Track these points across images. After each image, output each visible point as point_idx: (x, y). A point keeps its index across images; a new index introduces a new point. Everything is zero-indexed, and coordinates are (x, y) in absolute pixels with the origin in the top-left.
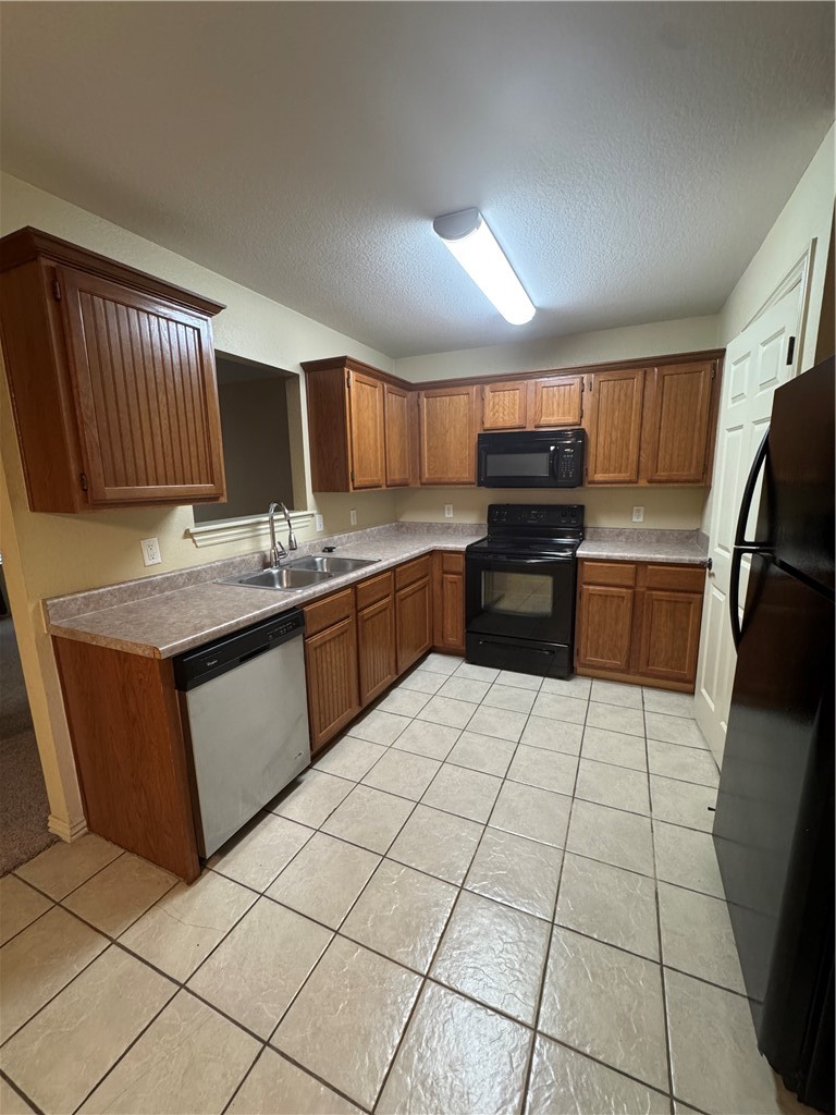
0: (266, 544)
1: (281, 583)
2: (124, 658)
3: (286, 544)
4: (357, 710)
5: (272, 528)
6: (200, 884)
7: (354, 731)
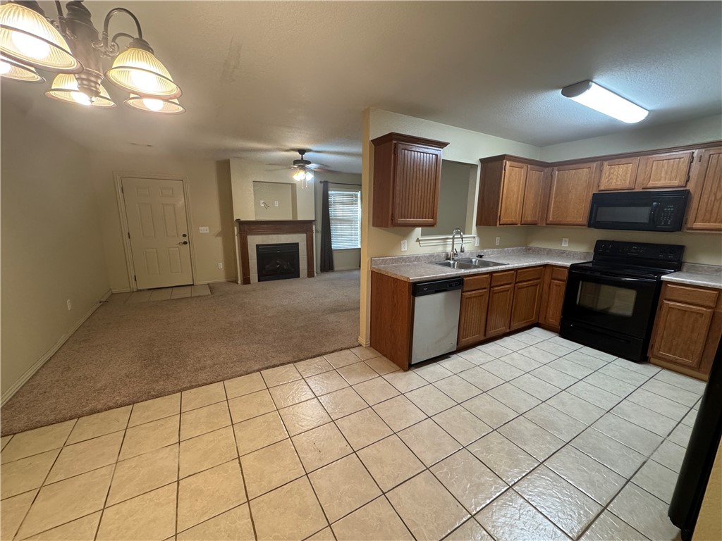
0: (449, 249)
1: (454, 267)
2: (396, 281)
3: (459, 250)
4: (482, 338)
5: (453, 241)
6: (408, 372)
7: (479, 347)
